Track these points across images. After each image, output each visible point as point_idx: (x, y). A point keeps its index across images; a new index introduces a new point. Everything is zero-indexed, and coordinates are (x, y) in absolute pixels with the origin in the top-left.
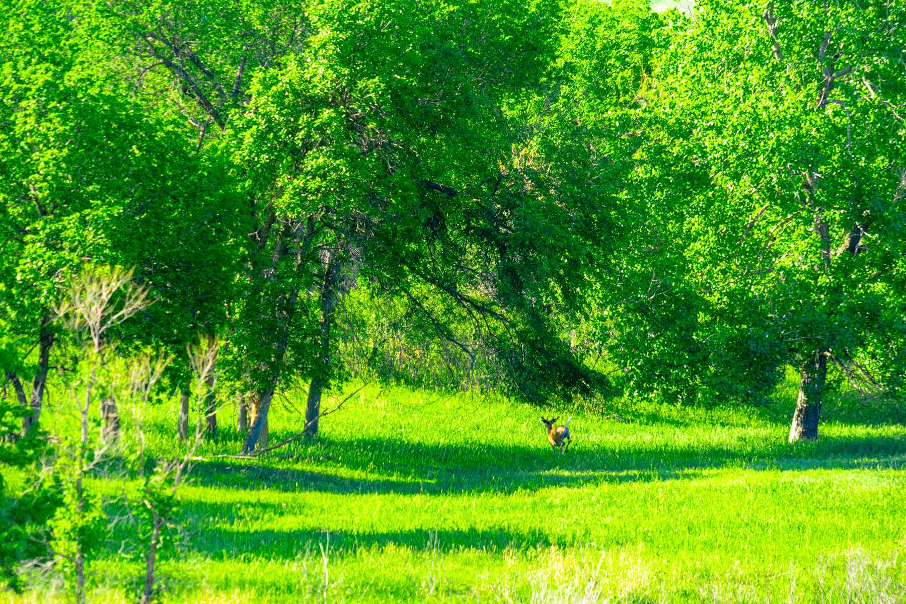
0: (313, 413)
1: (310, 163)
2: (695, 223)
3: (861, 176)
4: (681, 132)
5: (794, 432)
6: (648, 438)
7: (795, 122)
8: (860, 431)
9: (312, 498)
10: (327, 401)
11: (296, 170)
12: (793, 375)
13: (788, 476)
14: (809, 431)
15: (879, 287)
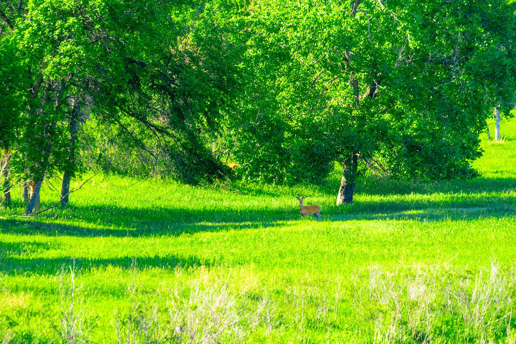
0: (65, 191)
1: (63, 48)
2: (282, 81)
3: (376, 54)
4: (274, 29)
5: (339, 199)
6: (256, 203)
7: (338, 23)
8: (377, 198)
9: (65, 239)
10: (73, 184)
11: (54, 52)
12: (338, 167)
13: (336, 224)
14: (348, 199)
15: (387, 116)
